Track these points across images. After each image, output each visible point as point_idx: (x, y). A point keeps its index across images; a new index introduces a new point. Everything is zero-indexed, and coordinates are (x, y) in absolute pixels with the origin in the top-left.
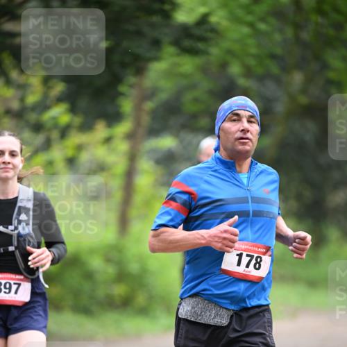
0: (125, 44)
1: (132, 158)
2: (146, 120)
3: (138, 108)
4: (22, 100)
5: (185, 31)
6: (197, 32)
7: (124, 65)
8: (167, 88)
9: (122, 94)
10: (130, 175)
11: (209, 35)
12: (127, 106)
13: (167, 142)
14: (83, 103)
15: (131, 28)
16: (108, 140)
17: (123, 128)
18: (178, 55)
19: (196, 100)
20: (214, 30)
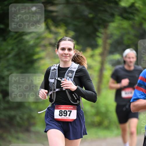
0: (99, 15)
1: (102, 63)
2: (108, 47)
3: (105, 42)
4: (56, 39)
5: (125, 10)
6: (130, 10)
7: (99, 24)
8: (117, 34)
9: (98, 36)
10: (101, 70)
11: (134, 11)
12: (100, 41)
13: (117, 57)
14: (82, 40)
15: (102, 8)
16: (92, 56)
17: (98, 51)
18: (122, 20)
19: (129, 39)
20: (137, 10)
